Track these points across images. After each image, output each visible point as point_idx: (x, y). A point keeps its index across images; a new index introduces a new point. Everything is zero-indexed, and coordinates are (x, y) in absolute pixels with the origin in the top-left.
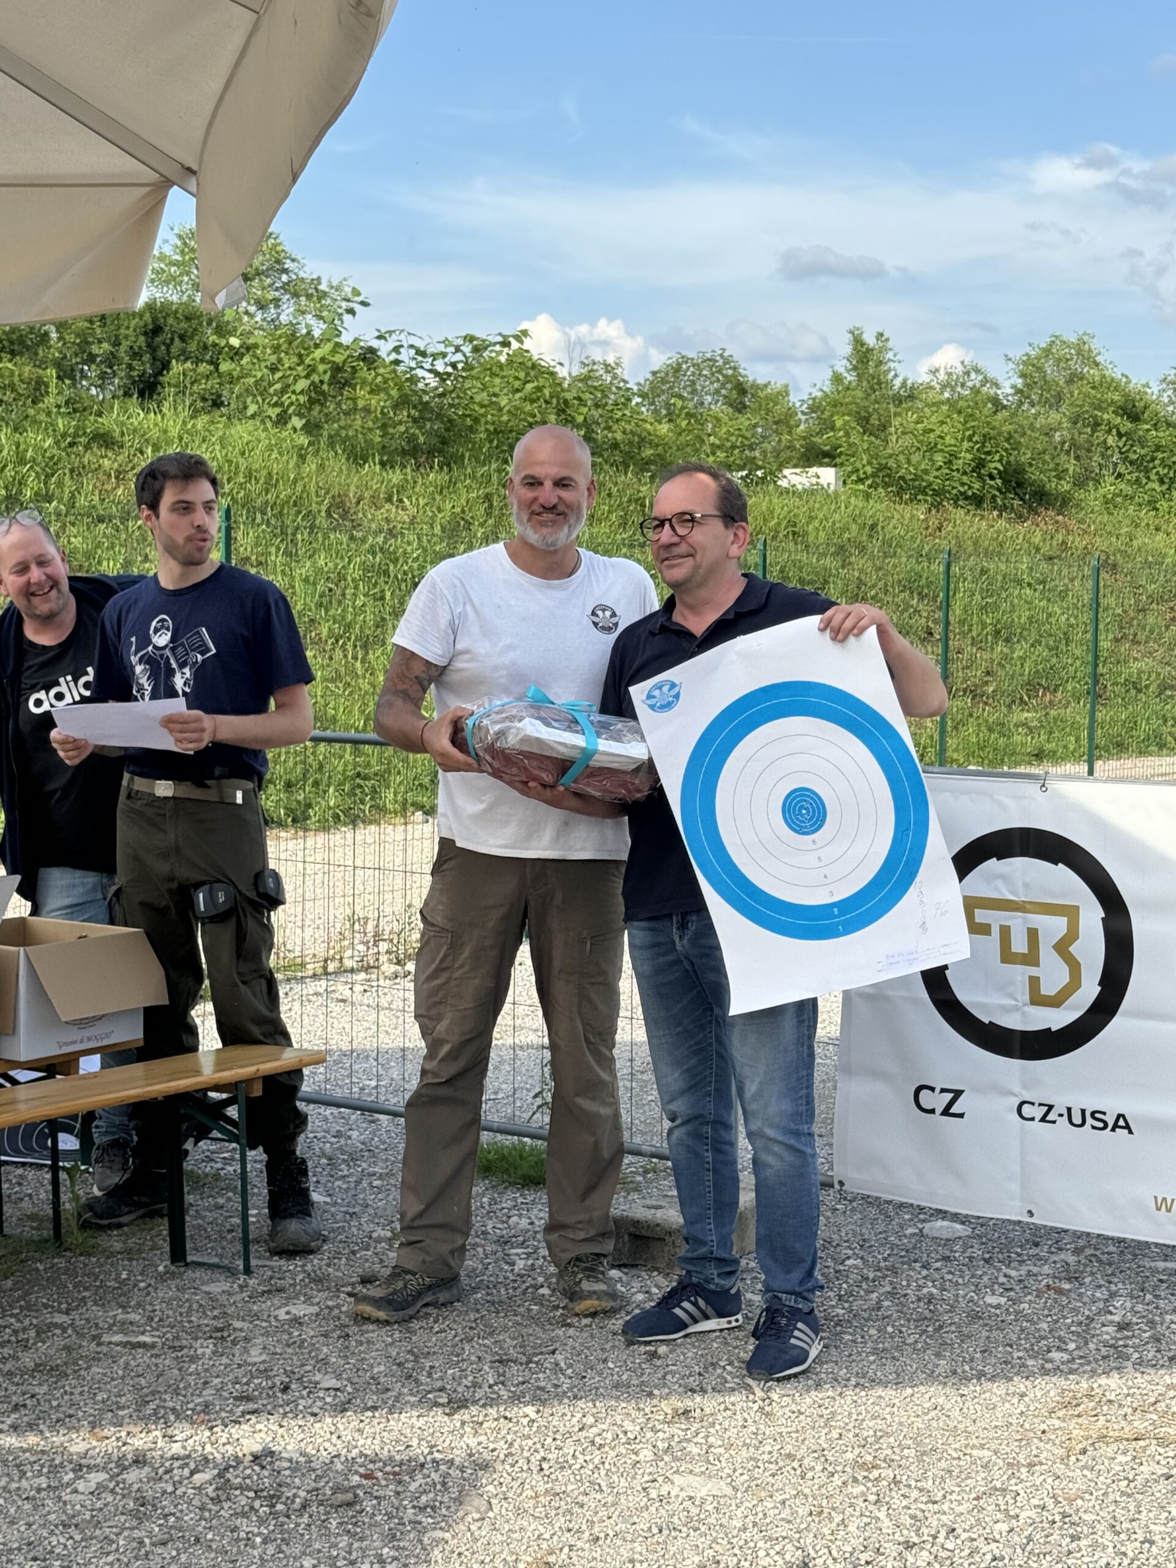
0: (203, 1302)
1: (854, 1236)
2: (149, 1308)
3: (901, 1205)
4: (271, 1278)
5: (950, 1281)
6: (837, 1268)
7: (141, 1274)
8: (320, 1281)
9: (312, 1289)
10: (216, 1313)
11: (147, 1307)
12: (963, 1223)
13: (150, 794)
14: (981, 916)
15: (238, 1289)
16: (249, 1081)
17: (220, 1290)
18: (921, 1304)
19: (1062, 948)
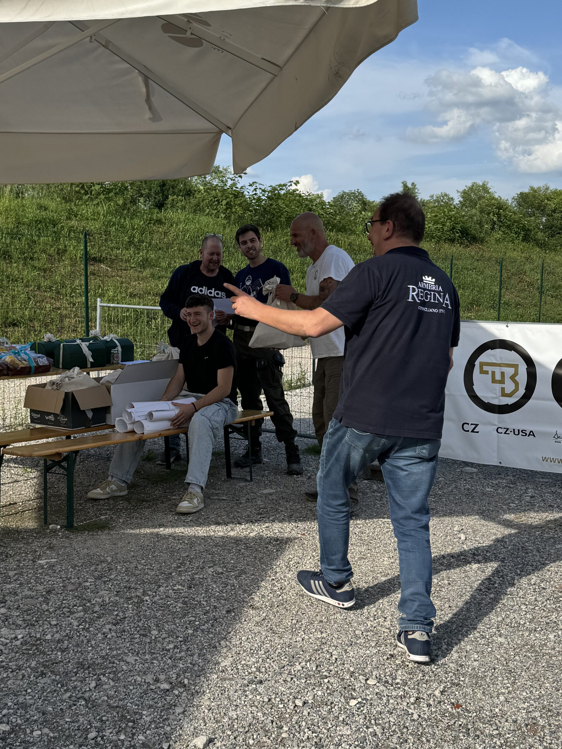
0: (238, 489)
4: (258, 482)
14: (485, 368)
15: (248, 485)
16: (251, 421)
17: (243, 486)
19: (513, 378)
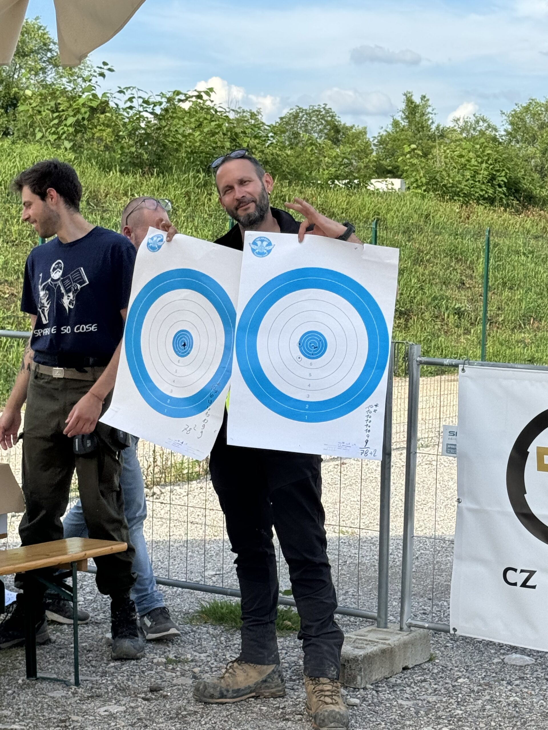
0: (50, 703)
1: (461, 663)
2: (16, 707)
3: (489, 644)
4: (92, 688)
5: (527, 692)
6: (453, 684)
7: (8, 685)
8: (124, 690)
9: (119, 695)
10: (59, 710)
11: (14, 706)
12: (529, 656)
13: (49, 376)
15: (71, 695)
17: (60, 696)
18: (510, 707)
